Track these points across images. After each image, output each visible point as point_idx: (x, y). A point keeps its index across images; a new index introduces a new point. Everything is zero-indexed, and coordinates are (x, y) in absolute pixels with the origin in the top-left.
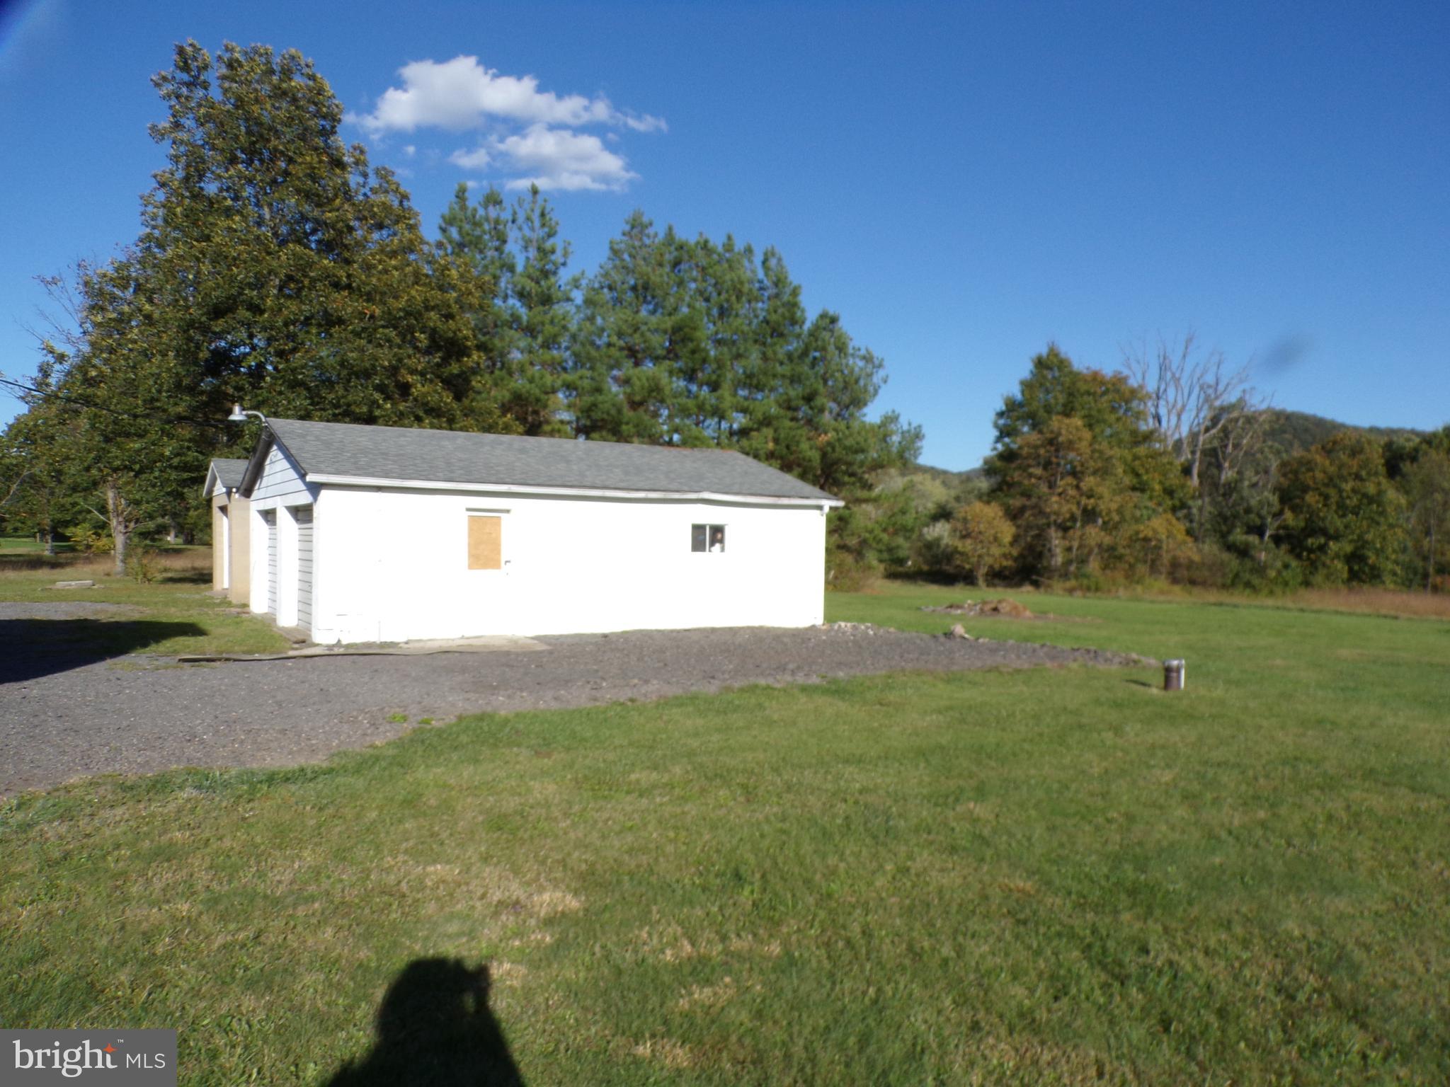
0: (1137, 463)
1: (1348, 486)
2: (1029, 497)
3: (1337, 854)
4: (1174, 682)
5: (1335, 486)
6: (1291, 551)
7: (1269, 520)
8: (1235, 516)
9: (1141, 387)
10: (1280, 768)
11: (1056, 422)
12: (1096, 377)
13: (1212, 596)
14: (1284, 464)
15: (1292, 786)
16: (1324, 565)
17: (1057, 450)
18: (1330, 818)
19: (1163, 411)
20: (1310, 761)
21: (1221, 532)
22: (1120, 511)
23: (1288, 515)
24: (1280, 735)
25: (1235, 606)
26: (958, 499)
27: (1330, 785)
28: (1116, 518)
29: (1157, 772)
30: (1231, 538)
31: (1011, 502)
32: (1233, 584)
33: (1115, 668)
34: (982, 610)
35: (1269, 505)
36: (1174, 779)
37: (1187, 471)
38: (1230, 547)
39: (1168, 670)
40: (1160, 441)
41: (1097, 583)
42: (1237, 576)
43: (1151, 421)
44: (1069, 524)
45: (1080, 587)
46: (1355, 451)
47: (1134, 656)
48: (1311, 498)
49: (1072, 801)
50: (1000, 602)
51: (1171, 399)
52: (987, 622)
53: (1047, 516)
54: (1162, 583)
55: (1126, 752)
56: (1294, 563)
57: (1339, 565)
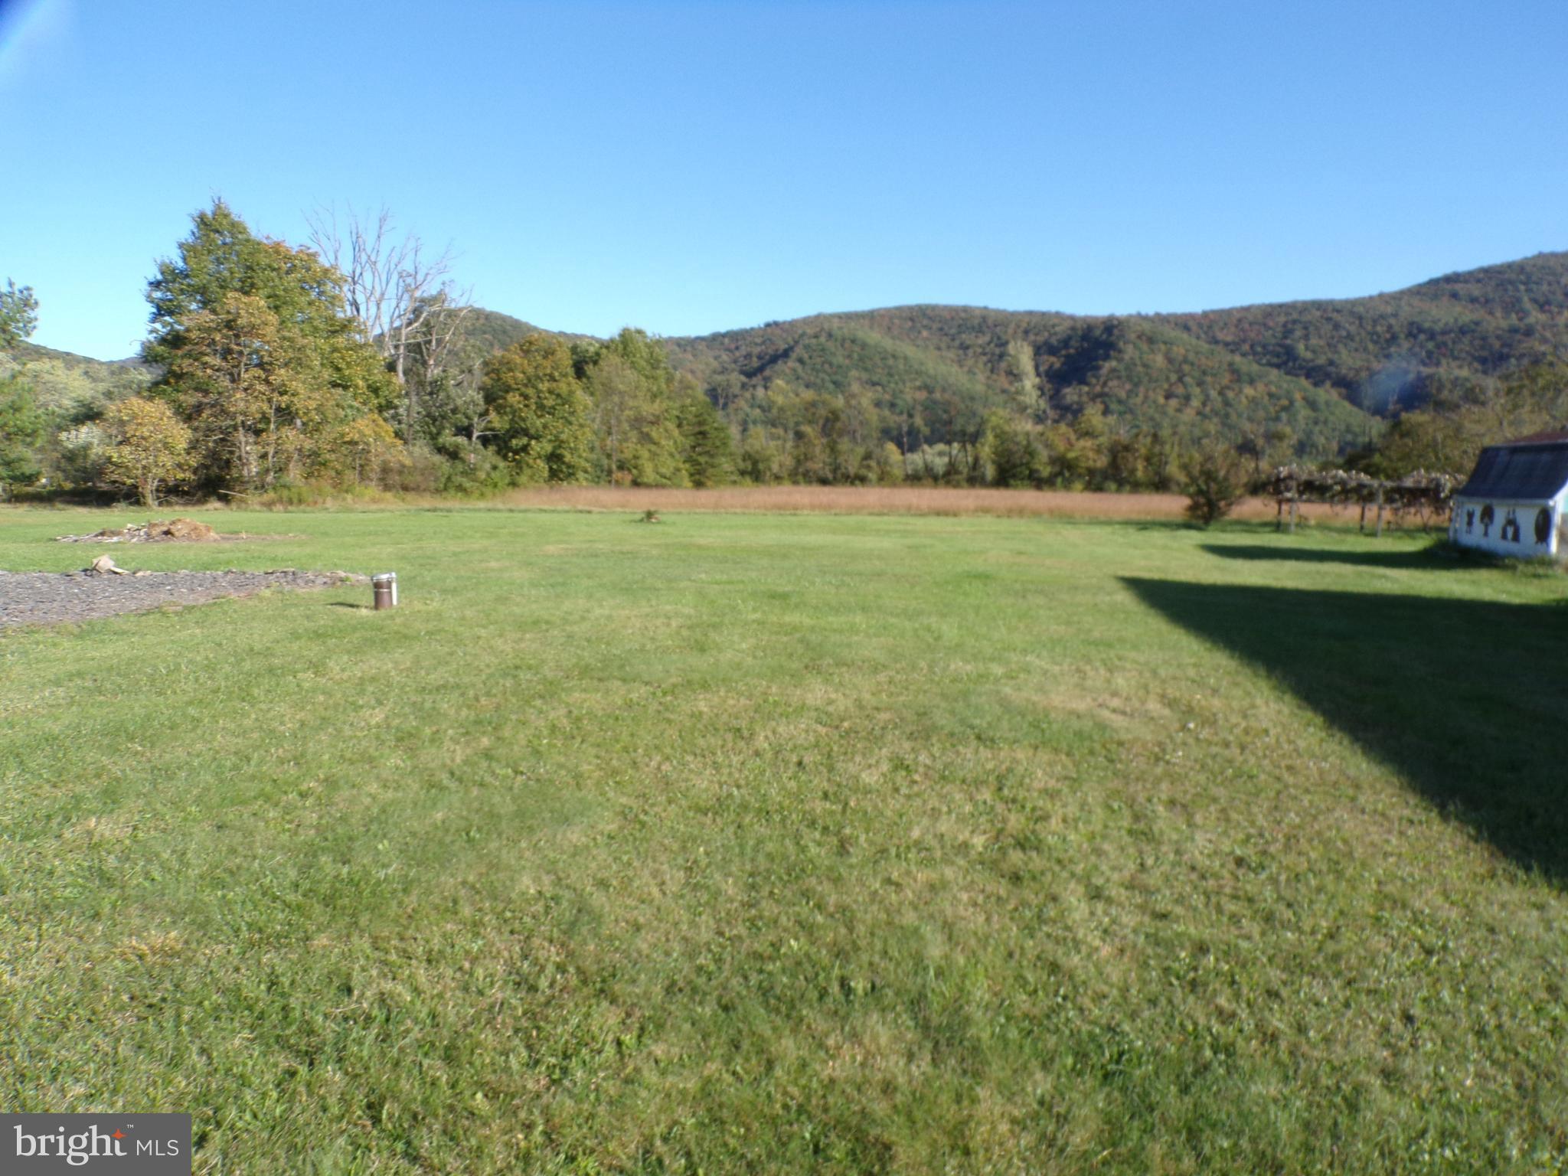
0: (336, 355)
1: (544, 386)
2: (206, 392)
3: (563, 772)
4: (386, 598)
5: (534, 387)
6: (498, 452)
7: (476, 419)
8: (443, 417)
9: (335, 267)
10: (501, 681)
11: (232, 300)
12: (277, 248)
13: (426, 502)
14: (486, 364)
15: (514, 700)
16: (528, 465)
17: (237, 336)
18: (553, 729)
19: (360, 298)
20: (530, 668)
21: (430, 433)
22: (319, 409)
23: (493, 415)
24: (498, 643)
25: (449, 511)
26: (109, 395)
27: (550, 691)
28: (317, 418)
29: (366, 713)
30: (441, 440)
31: (182, 397)
32: (446, 489)
33: (317, 590)
34: (148, 535)
35: (476, 405)
36: (387, 717)
37: (391, 367)
38: (441, 450)
39: (378, 586)
40: (360, 332)
41: (299, 494)
42: (449, 479)
43: (348, 308)
44: (261, 426)
45: (281, 501)
46: (548, 353)
47: (342, 574)
48: (513, 399)
49: (253, 778)
50: (173, 523)
51: (369, 286)
52: (156, 549)
53: (233, 417)
54: (373, 490)
55: (328, 694)
56: (502, 464)
57: (542, 464)
